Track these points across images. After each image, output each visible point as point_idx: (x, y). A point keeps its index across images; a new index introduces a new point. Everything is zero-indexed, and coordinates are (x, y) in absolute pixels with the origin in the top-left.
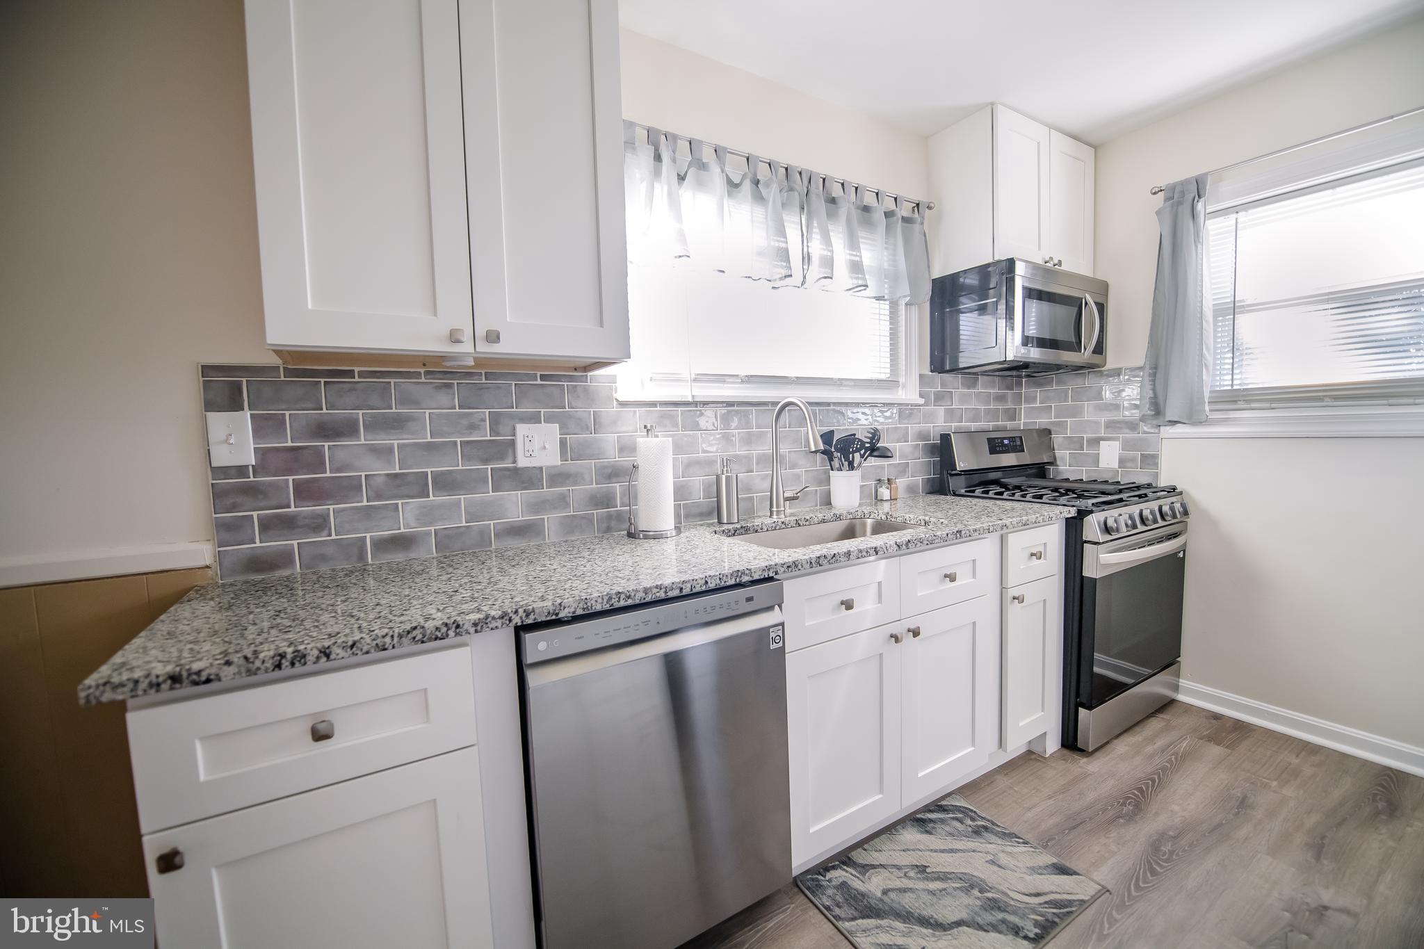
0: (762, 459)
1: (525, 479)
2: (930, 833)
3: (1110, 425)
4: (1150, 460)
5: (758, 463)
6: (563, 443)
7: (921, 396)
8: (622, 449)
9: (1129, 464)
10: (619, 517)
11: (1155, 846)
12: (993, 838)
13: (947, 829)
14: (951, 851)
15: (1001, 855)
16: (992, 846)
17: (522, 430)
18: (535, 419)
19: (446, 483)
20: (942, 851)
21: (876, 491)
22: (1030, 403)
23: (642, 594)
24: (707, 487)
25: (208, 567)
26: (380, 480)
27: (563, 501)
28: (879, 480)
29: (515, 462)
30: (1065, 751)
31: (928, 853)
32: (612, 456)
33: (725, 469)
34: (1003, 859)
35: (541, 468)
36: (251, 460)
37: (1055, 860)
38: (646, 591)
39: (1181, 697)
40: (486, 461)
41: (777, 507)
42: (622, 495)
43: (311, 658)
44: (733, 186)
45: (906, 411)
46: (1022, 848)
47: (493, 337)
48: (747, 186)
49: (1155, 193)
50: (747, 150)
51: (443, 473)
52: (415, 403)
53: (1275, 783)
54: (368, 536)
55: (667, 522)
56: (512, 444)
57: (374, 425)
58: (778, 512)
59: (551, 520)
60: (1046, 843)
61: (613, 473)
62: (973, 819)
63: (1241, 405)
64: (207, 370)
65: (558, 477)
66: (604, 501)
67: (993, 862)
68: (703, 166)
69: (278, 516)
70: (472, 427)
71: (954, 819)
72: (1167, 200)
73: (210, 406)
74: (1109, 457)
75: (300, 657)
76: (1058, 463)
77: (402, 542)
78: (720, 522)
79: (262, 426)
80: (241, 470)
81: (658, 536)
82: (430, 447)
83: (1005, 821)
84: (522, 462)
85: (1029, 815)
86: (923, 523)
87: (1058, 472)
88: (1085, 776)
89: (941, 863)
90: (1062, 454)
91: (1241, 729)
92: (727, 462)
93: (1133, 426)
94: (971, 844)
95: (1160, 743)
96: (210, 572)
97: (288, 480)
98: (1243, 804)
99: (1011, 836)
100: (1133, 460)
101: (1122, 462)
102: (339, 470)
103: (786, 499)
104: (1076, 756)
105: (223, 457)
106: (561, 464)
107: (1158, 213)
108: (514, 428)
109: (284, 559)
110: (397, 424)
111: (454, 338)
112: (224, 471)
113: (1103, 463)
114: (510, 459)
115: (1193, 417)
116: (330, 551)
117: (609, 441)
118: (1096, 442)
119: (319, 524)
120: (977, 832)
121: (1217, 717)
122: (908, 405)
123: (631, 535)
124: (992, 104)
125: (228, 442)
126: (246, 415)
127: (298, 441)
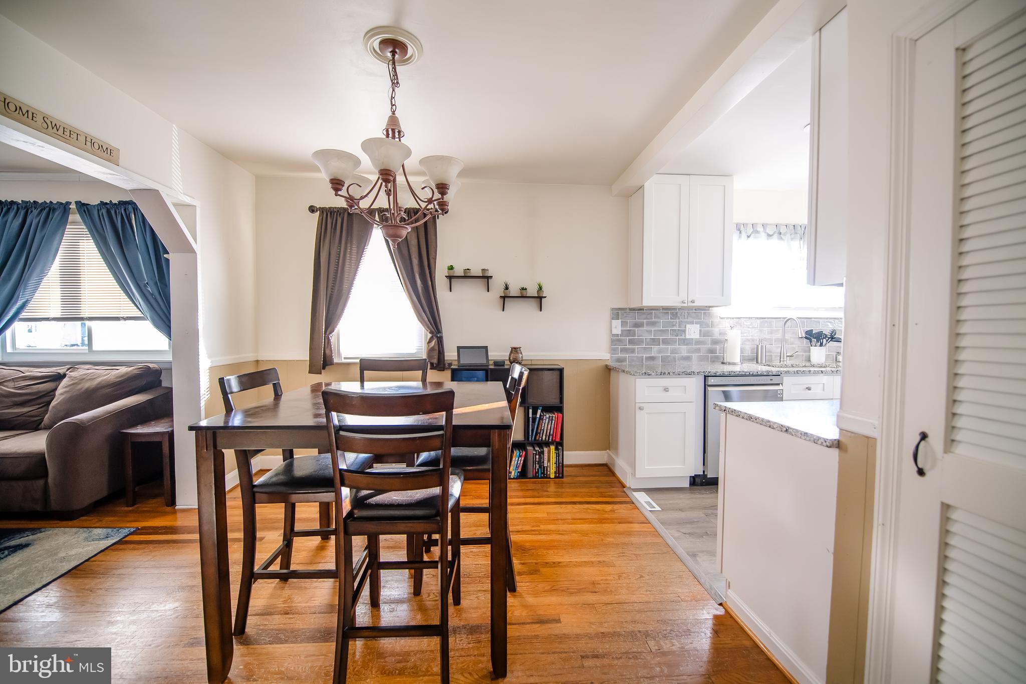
0: (777, 340)
1: (686, 342)
5: (775, 341)
6: (700, 331)
8: (720, 334)
10: (717, 357)
17: (688, 326)
18: (692, 323)
19: (665, 342)
21: (836, 358)
23: (738, 373)
24: (752, 349)
25: (608, 359)
26: (648, 340)
27: (698, 350)
28: (838, 353)
29: (685, 336)
32: (717, 336)
33: (760, 343)
35: (693, 339)
36: (620, 332)
38: (739, 372)
40: (677, 336)
41: (783, 359)
42: (720, 350)
43: (666, 374)
44: (769, 236)
47: (693, 302)
48: (776, 235)
50: (776, 222)
51: (664, 339)
52: (659, 318)
54: (644, 355)
55: (737, 360)
56: (684, 331)
57: (648, 324)
58: (783, 361)
59: (695, 356)
61: (715, 342)
64: (612, 309)
65: (698, 342)
66: (712, 351)
68: (758, 232)
69: (624, 348)
70: (674, 325)
73: (613, 319)
75: (665, 373)
78: (757, 363)
79: (624, 324)
80: (617, 335)
82: (662, 331)
84: (688, 337)
92: (761, 340)
96: (609, 361)
97: (627, 338)
102: (639, 336)
103: (787, 356)
105: (615, 332)
106: (700, 338)
108: (686, 326)
109: (625, 359)
110: (653, 324)
111: (683, 302)
112: (614, 335)
114: (684, 335)
116: (635, 359)
117: (716, 331)
119: (633, 351)
123: (723, 363)
125: (616, 328)
126: (620, 320)
127: (631, 328)
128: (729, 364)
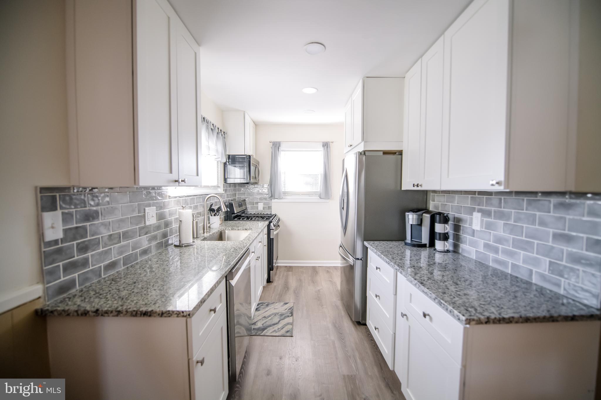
1: (147, 230)
2: (259, 311)
3: (260, 199)
4: (270, 208)
6: (157, 214)
7: (223, 191)
8: (169, 215)
9: (265, 209)
11: (295, 292)
12: (271, 305)
13: (262, 308)
14: (266, 311)
15: (275, 307)
16: (272, 306)
17: (147, 210)
18: (149, 205)
19: (126, 236)
20: (265, 312)
22: (239, 191)
25: (39, 298)
26: (106, 238)
27: (156, 237)
29: (145, 223)
30: (268, 284)
31: (263, 314)
32: (168, 218)
33: (195, 219)
34: (276, 307)
35: (151, 225)
36: (60, 235)
37: (283, 303)
39: (279, 265)
40: (137, 225)
41: (206, 230)
45: (221, 195)
46: (277, 304)
47: (184, 181)
49: (271, 143)
51: (125, 231)
52: (117, 202)
53: (302, 275)
54: (102, 265)
55: (191, 240)
56: (145, 216)
58: (207, 232)
59: (153, 245)
60: (280, 301)
61: (167, 224)
62: (264, 304)
63: (286, 195)
64: (43, 189)
65: (155, 228)
66: (165, 235)
67: (275, 309)
69: (70, 262)
70: (133, 211)
71: (261, 306)
72: (273, 145)
73: (44, 209)
74: (261, 207)
76: (248, 209)
77: (113, 265)
79: (64, 219)
80: (56, 242)
81: (188, 246)
82: (122, 221)
83: (270, 301)
84: (148, 223)
85: (273, 298)
87: (247, 212)
88: (275, 287)
89: (267, 314)
90: (249, 206)
91: (291, 267)
93: (265, 199)
94: (267, 309)
95: (282, 275)
96: (41, 300)
97: (73, 244)
98: (300, 280)
99: (273, 303)
100: (266, 208)
101: (264, 208)
102: (92, 235)
103: (209, 227)
104: (270, 284)
105: (50, 235)
106: (156, 223)
107: (271, 148)
108: (144, 210)
109: (71, 284)
110: (111, 211)
111: (176, 181)
112: (50, 244)
113: (259, 209)
114: (143, 222)
115: (280, 198)
116: (89, 275)
117: (167, 212)
118: (257, 203)
119: (85, 263)
120: (267, 305)
121: (286, 267)
122: (221, 193)
124: (244, 111)
125: (53, 227)
126: (59, 213)
127: (80, 223)
128: (185, 246)
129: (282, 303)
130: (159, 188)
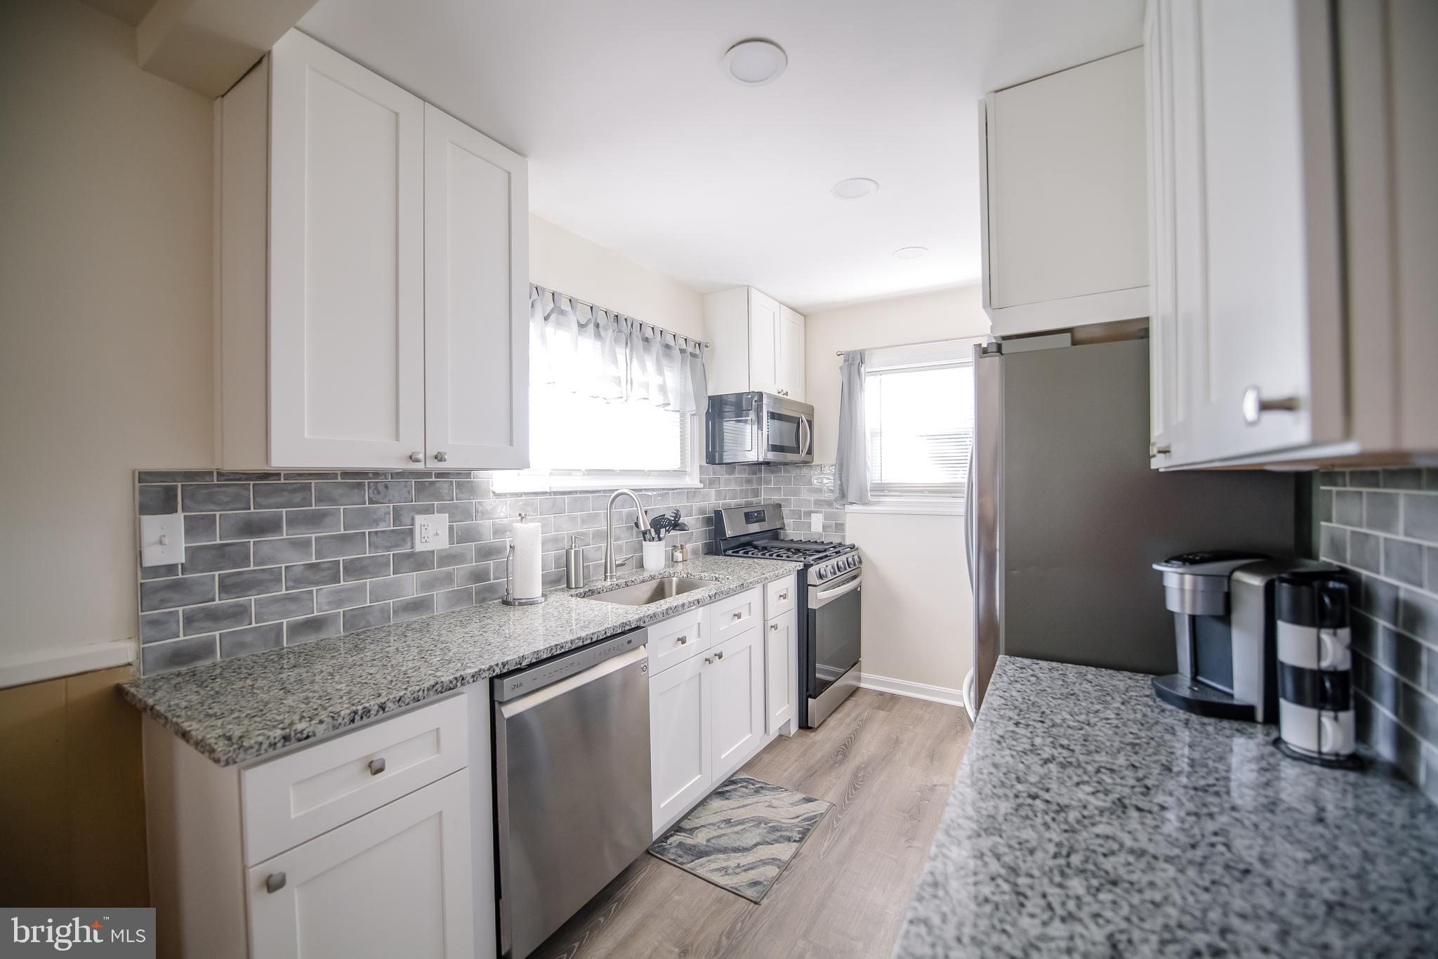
1: (419, 561)
2: (727, 799)
3: (818, 503)
4: (840, 527)
5: (593, 538)
6: (451, 529)
7: (701, 482)
8: (495, 533)
9: (828, 530)
10: (491, 589)
11: (855, 775)
12: (767, 792)
13: (739, 794)
14: (744, 806)
15: (774, 801)
16: (768, 797)
17: (420, 519)
18: (428, 510)
19: (356, 569)
20: (738, 808)
21: (673, 555)
22: (767, 485)
23: (569, 645)
24: (557, 559)
25: (129, 664)
26: (298, 570)
27: (449, 578)
28: (675, 546)
29: (412, 547)
30: (801, 731)
31: (729, 811)
32: (489, 539)
33: (574, 545)
34: (775, 803)
35: (433, 552)
36: (181, 558)
37: (804, 796)
38: (572, 642)
39: (862, 685)
40: (388, 548)
41: (610, 573)
42: (496, 570)
43: (373, 712)
44: (582, 326)
45: (691, 493)
46: (785, 794)
47: (439, 457)
48: (591, 327)
49: (839, 355)
50: (591, 301)
51: (352, 560)
52: (333, 501)
53: (911, 727)
54: (285, 621)
55: (536, 590)
56: (411, 532)
57: (293, 522)
58: (611, 577)
59: (439, 595)
60: (798, 787)
61: (487, 553)
62: (753, 784)
63: (886, 493)
64: (144, 476)
65: (448, 558)
66: (479, 576)
67: (769, 806)
68: (562, 313)
69: (203, 609)
70: (376, 522)
71: (741, 787)
72: (846, 361)
73: (145, 509)
74: (817, 524)
75: (367, 712)
76: (786, 528)
77: (315, 625)
78: (569, 587)
79: (192, 528)
80: (171, 569)
81: (531, 603)
82: (343, 538)
83: (772, 782)
84: (419, 547)
85: (786, 774)
86: (714, 579)
87: (786, 535)
88: (815, 743)
89: (737, 815)
90: (788, 522)
91: (894, 698)
92: (573, 539)
93: (830, 504)
94: (755, 799)
95: (853, 715)
96: (132, 669)
97: (214, 575)
98: (897, 741)
99: (777, 788)
100: (830, 526)
101: (824, 527)
102: (262, 563)
103: (618, 566)
104: (807, 732)
105: (154, 557)
106: (450, 547)
107: (841, 368)
108: (413, 519)
109: (205, 649)
110: (316, 520)
111: (412, 458)
112: (156, 571)
113: (813, 529)
114: (409, 544)
115: (863, 501)
116: (248, 639)
117: (486, 525)
118: (809, 514)
119: (239, 613)
120: (757, 791)
121: (882, 694)
122: (692, 489)
123: (506, 603)
124: (748, 286)
125: (161, 542)
126: (180, 517)
127: (227, 537)
128: (520, 604)
129: (801, 796)
130: (467, 473)
